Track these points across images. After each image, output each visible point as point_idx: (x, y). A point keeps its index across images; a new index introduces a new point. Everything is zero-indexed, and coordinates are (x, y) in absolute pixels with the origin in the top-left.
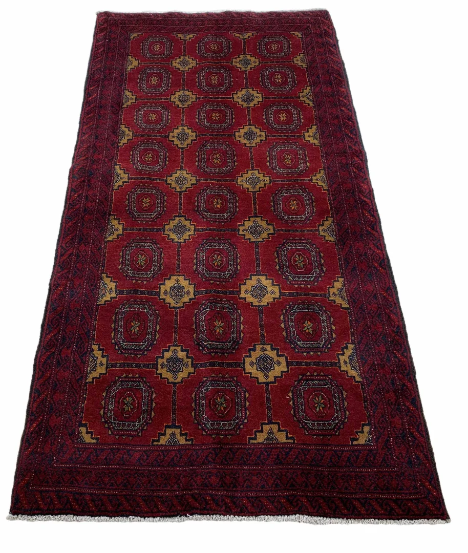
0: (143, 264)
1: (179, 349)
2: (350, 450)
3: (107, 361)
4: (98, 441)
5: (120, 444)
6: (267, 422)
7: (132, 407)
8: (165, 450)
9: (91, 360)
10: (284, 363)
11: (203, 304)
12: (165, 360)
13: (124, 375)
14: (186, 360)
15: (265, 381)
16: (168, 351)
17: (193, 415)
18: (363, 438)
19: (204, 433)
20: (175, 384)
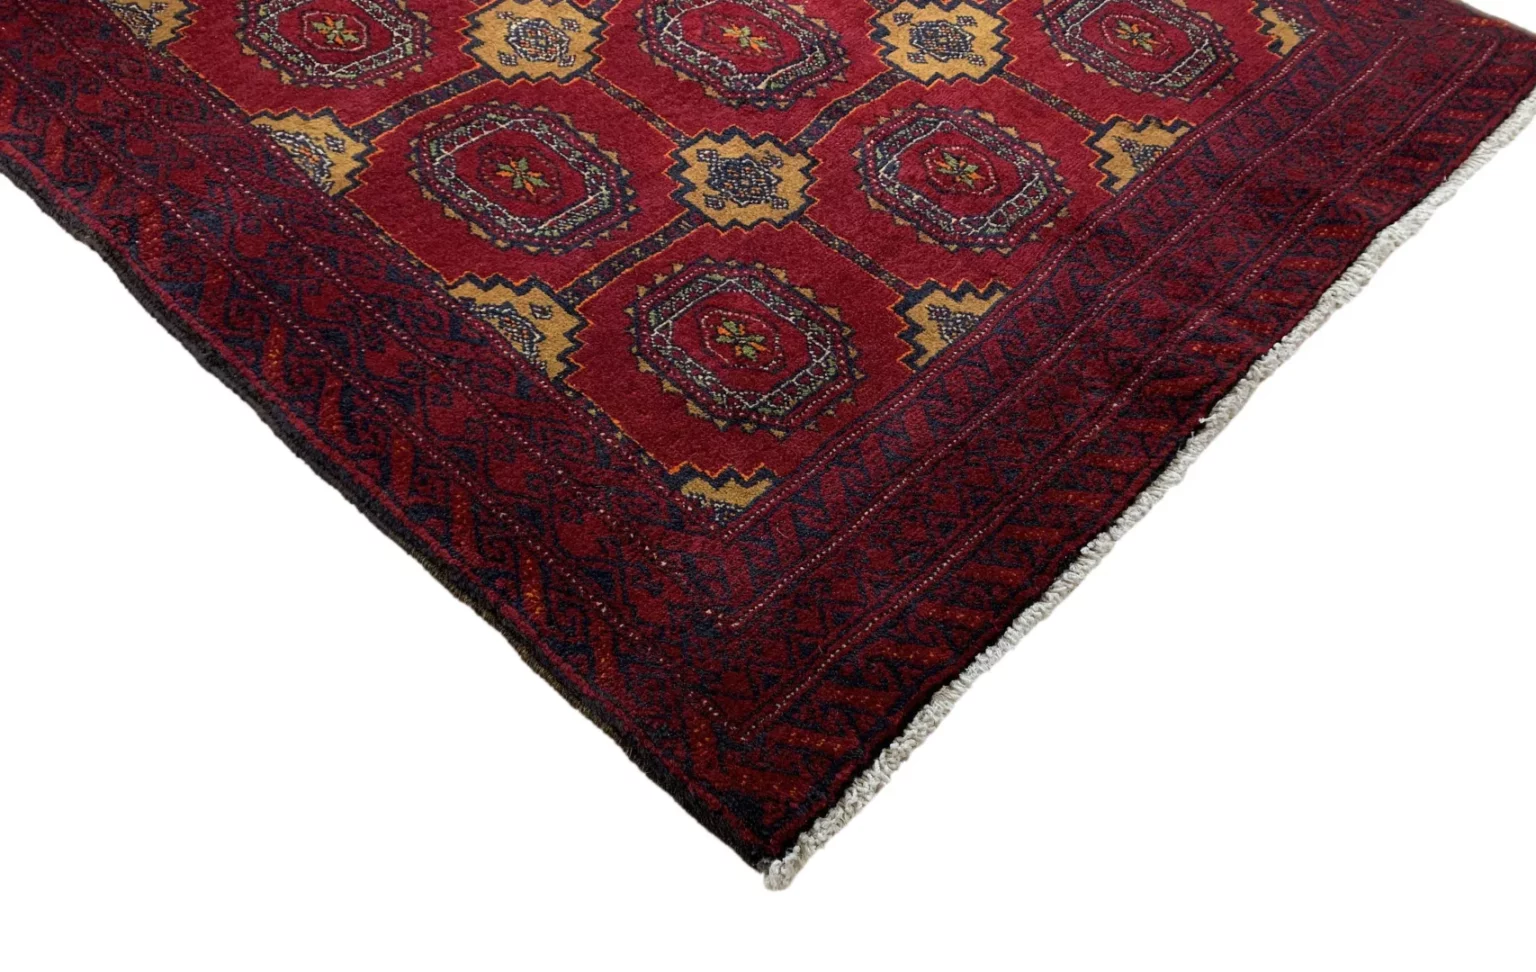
0: (350, 37)
1: (707, 143)
2: (1293, 69)
3: (549, 292)
4: (772, 476)
5: (842, 433)
6: (1092, 133)
7: (760, 339)
8: (964, 355)
9: (495, 322)
10: (979, 15)
11: (644, 21)
12: (704, 189)
13: (642, 291)
14: (758, 153)
15: (984, 70)
16: (685, 165)
17: (930, 241)
18: (1288, 34)
19: (1005, 251)
20: (798, 215)
